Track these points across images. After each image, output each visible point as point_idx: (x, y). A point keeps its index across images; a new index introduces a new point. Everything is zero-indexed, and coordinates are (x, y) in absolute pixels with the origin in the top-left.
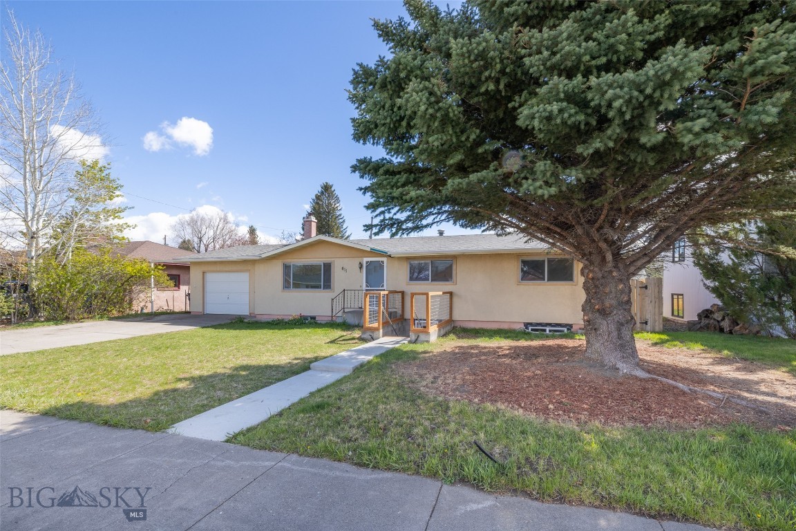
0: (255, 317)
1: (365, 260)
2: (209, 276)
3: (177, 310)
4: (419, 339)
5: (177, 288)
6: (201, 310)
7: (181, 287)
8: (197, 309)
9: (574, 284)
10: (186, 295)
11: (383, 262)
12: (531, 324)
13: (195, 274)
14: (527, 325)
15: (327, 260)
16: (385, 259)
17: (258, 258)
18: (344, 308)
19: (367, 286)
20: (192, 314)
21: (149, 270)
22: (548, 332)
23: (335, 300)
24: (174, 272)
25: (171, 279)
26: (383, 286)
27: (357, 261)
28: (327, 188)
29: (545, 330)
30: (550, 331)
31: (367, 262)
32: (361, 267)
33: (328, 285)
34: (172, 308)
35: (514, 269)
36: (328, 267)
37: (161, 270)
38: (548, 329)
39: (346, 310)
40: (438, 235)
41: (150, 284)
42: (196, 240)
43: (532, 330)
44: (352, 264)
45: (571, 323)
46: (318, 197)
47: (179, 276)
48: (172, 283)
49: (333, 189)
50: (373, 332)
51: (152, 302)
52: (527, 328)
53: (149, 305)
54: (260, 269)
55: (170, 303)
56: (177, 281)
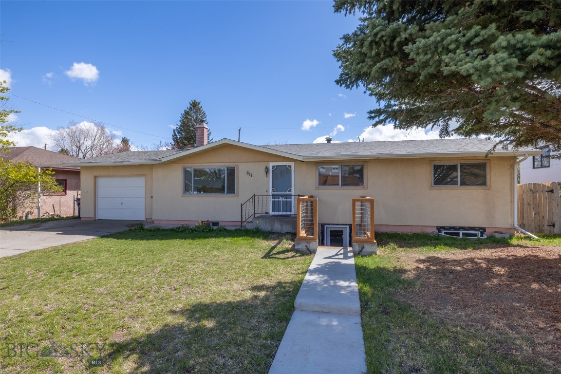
0: (153, 222)
1: (271, 165)
2: (102, 182)
3: (63, 215)
4: (363, 250)
5: (64, 193)
6: (92, 216)
7: (68, 192)
8: (87, 214)
9: (487, 188)
10: (74, 201)
11: (290, 166)
12: (444, 228)
13: (86, 179)
14: (440, 229)
15: (231, 165)
16: (292, 164)
17: (159, 162)
18: (254, 214)
19: (273, 191)
20: (82, 219)
21: (37, 175)
22: (461, 236)
23: (244, 206)
24: (61, 177)
25: (60, 184)
26: (290, 191)
27: (262, 166)
28: (195, 105)
29: (458, 234)
30: (463, 234)
31: (273, 167)
32: (267, 172)
33: (232, 190)
34: (59, 213)
35: (426, 174)
36: (232, 172)
37: (50, 175)
38: (461, 232)
39: (256, 216)
40: (326, 142)
41: (37, 189)
42: (74, 148)
43: (445, 233)
44: (257, 169)
45: (483, 226)
46: (187, 113)
47: (66, 181)
48: (60, 189)
49: (200, 106)
50: (309, 243)
51: (38, 208)
52: (440, 231)
53: (36, 211)
54: (158, 174)
55: (57, 209)
56: (64, 186)
